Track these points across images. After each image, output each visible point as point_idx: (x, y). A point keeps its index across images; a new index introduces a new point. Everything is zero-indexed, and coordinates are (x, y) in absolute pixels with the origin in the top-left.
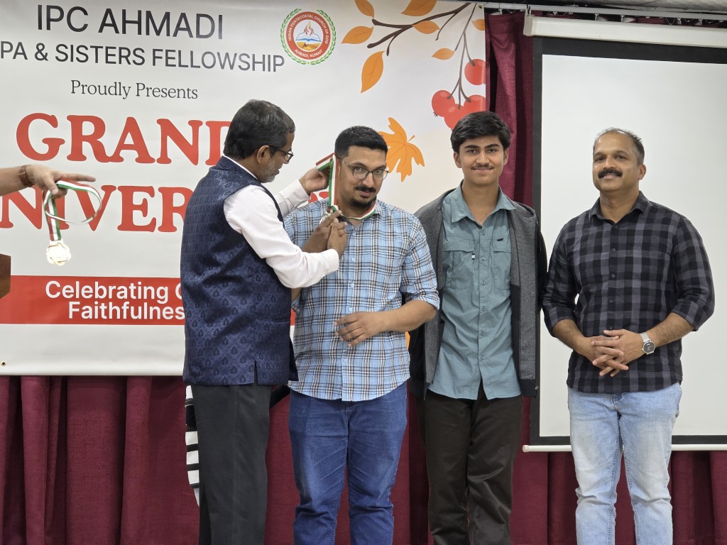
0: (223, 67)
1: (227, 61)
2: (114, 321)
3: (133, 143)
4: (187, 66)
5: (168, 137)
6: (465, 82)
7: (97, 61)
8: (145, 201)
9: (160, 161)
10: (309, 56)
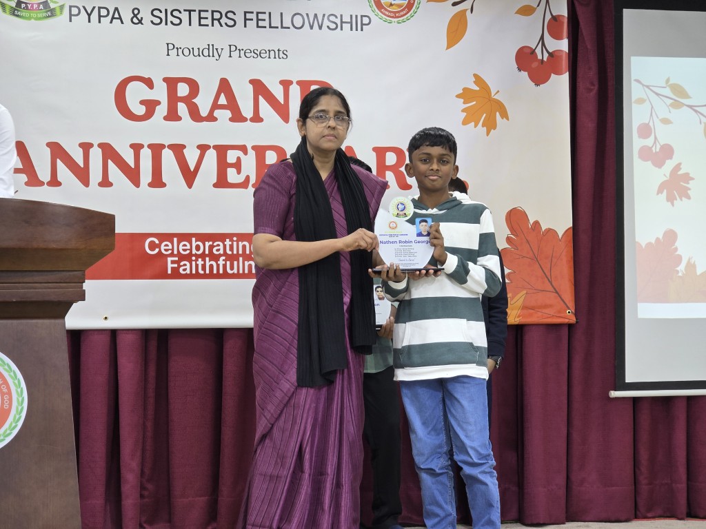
0: (311, 27)
1: (315, 22)
2: (211, 276)
3: (226, 103)
4: (277, 27)
5: (260, 97)
6: (547, 36)
7: (190, 25)
8: (239, 159)
9: (252, 120)
10: (395, 15)
